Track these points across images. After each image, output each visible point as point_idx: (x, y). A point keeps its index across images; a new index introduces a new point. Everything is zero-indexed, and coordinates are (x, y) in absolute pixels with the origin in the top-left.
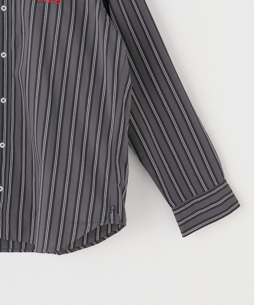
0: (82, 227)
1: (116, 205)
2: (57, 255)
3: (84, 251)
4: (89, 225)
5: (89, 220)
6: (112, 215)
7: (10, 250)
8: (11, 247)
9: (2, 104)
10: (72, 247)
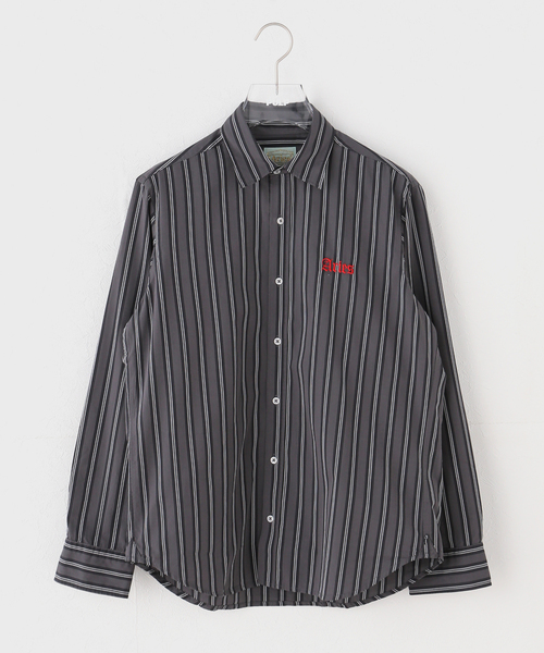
0: (386, 564)
1: (430, 533)
2: (344, 609)
3: (380, 601)
4: (396, 561)
5: (397, 555)
6: (426, 547)
7: (281, 603)
8: (282, 598)
9: (275, 406)
10: (364, 598)
